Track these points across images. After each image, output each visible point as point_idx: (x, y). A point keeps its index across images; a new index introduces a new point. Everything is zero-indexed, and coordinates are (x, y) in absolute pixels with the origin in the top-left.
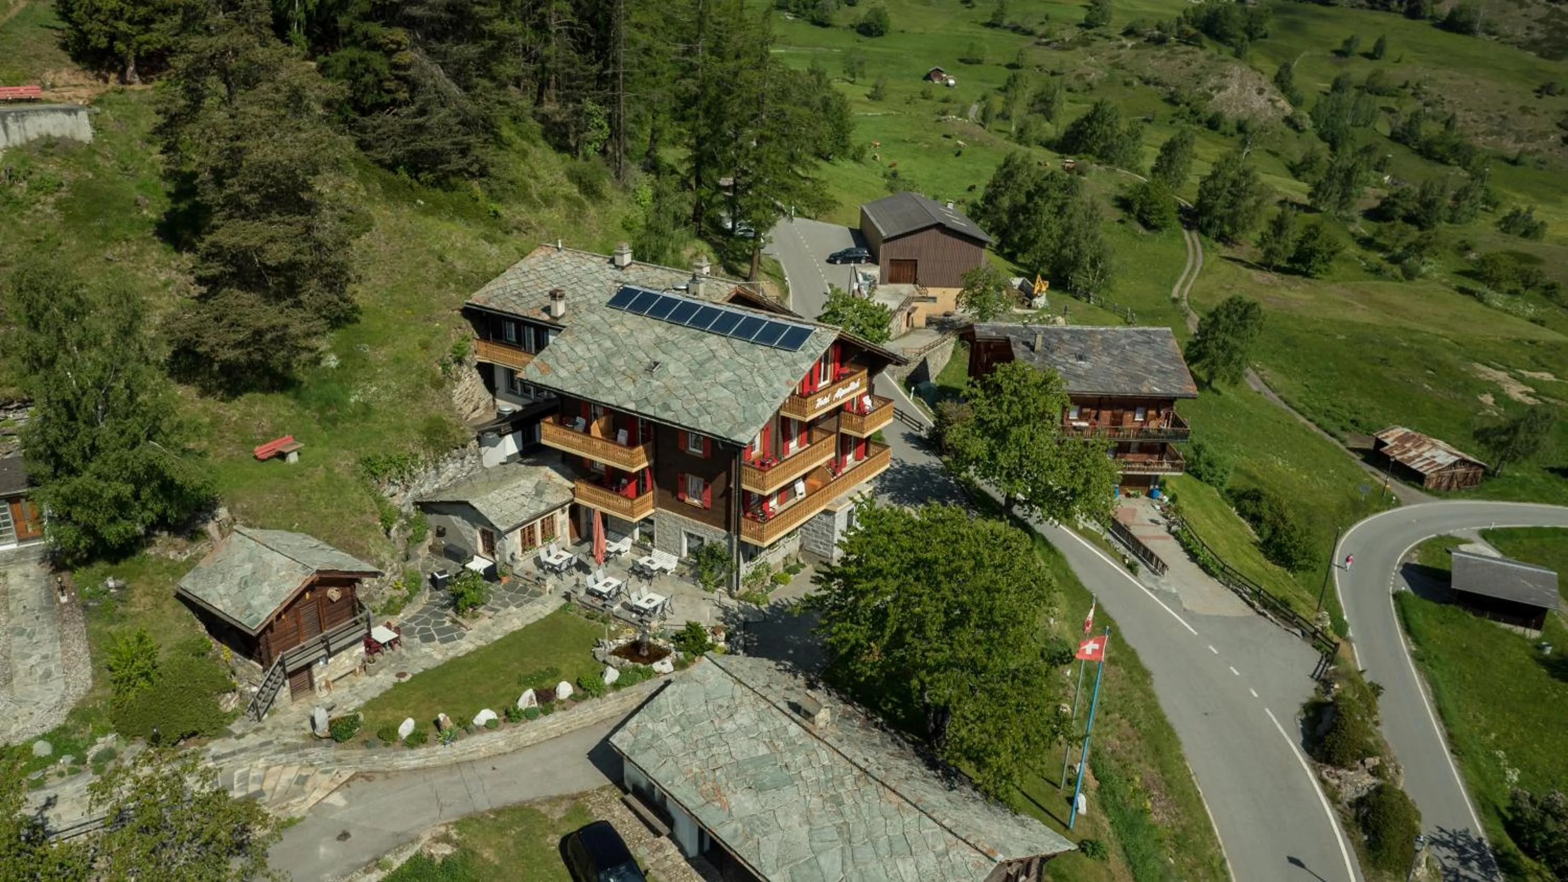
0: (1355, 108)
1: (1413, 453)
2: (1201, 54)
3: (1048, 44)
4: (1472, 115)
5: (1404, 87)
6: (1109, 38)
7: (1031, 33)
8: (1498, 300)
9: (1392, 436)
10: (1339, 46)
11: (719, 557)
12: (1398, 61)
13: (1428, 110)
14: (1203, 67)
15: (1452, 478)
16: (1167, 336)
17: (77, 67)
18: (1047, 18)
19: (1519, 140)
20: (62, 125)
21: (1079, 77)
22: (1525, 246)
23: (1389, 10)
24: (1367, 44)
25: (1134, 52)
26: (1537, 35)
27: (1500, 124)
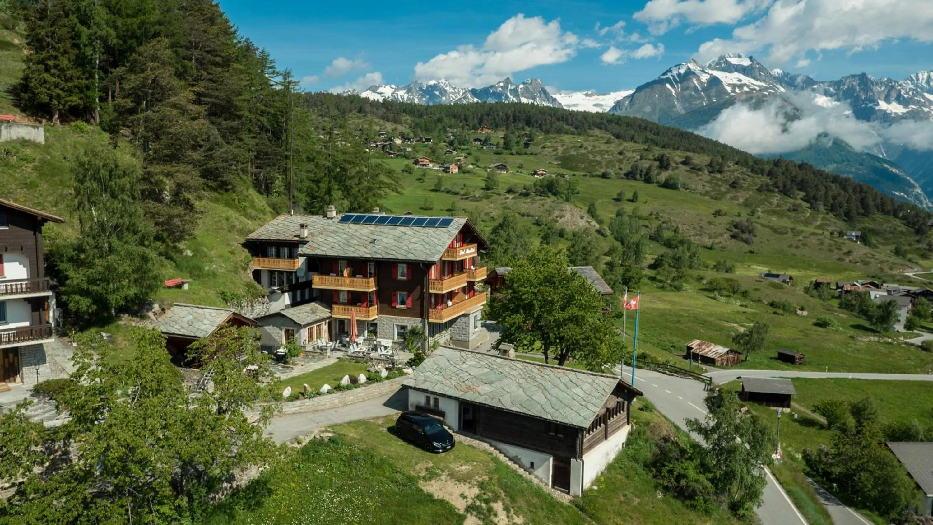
0: (630, 224)
1: (707, 350)
2: (549, 200)
3: (467, 199)
4: (685, 227)
5: (651, 214)
6: (499, 194)
7: (457, 194)
8: (723, 299)
9: (695, 344)
10: (615, 197)
11: (418, 333)
12: (646, 202)
13: (664, 225)
14: (550, 207)
15: (728, 360)
16: (591, 270)
17: (24, 115)
18: (465, 185)
19: (710, 238)
20: (30, 133)
21: (487, 214)
22: (728, 276)
23: (636, 179)
24: (630, 195)
25: (514, 201)
26: (707, 189)
27: (699, 231)
